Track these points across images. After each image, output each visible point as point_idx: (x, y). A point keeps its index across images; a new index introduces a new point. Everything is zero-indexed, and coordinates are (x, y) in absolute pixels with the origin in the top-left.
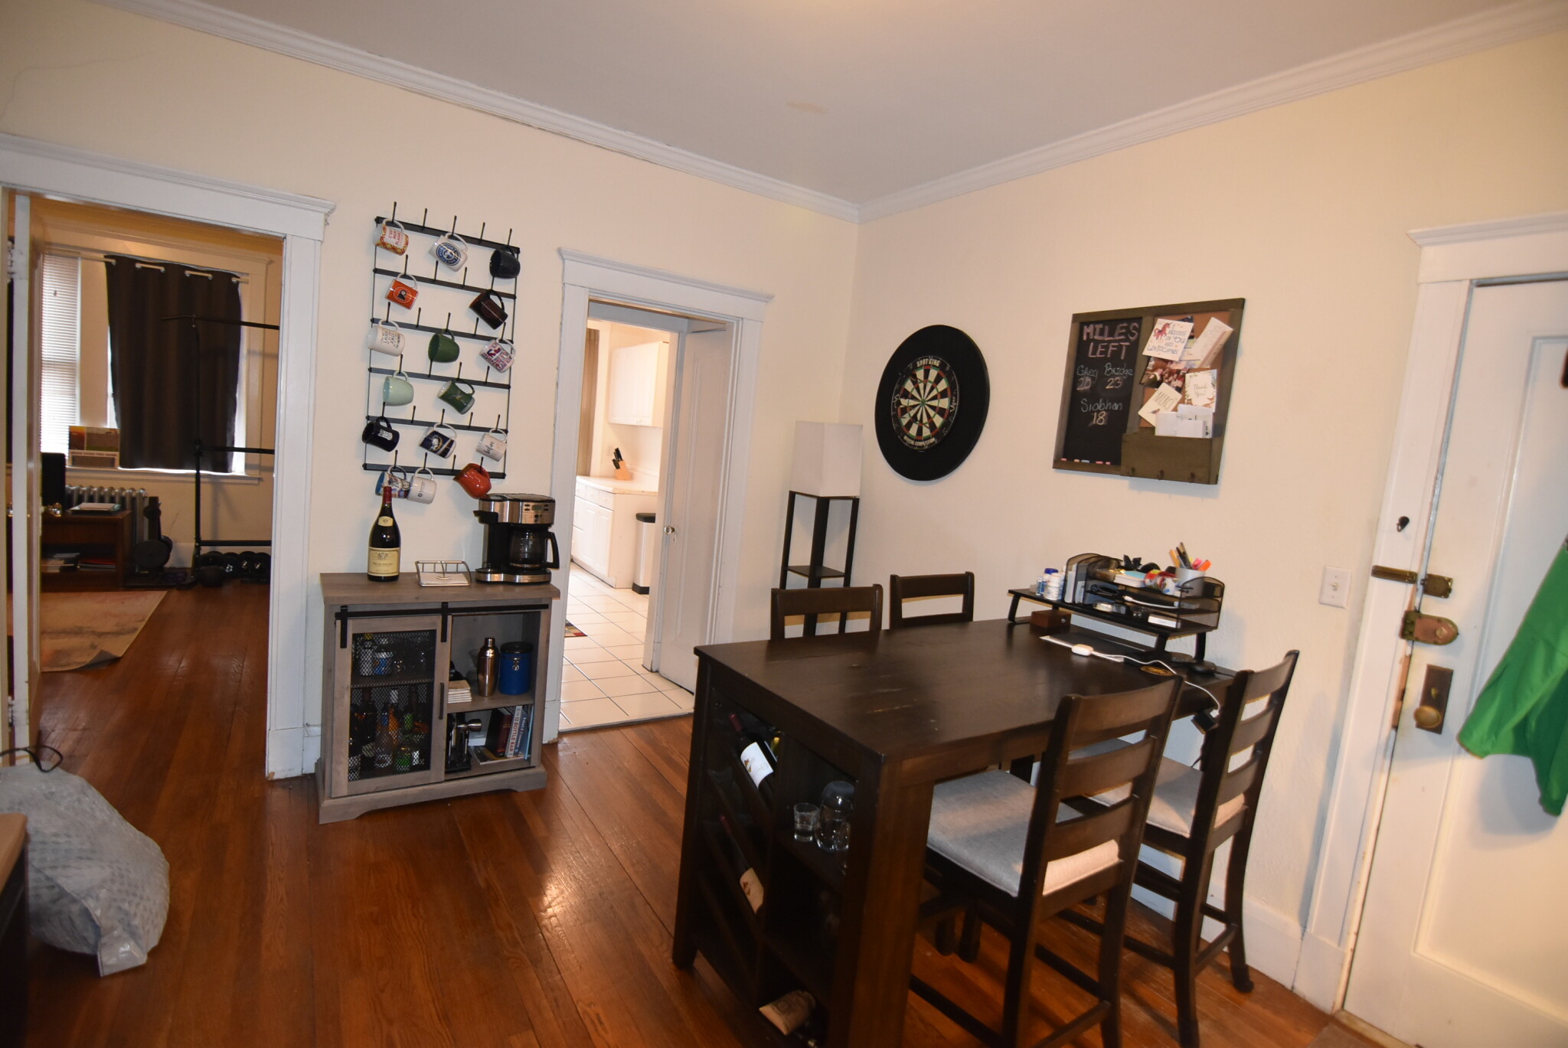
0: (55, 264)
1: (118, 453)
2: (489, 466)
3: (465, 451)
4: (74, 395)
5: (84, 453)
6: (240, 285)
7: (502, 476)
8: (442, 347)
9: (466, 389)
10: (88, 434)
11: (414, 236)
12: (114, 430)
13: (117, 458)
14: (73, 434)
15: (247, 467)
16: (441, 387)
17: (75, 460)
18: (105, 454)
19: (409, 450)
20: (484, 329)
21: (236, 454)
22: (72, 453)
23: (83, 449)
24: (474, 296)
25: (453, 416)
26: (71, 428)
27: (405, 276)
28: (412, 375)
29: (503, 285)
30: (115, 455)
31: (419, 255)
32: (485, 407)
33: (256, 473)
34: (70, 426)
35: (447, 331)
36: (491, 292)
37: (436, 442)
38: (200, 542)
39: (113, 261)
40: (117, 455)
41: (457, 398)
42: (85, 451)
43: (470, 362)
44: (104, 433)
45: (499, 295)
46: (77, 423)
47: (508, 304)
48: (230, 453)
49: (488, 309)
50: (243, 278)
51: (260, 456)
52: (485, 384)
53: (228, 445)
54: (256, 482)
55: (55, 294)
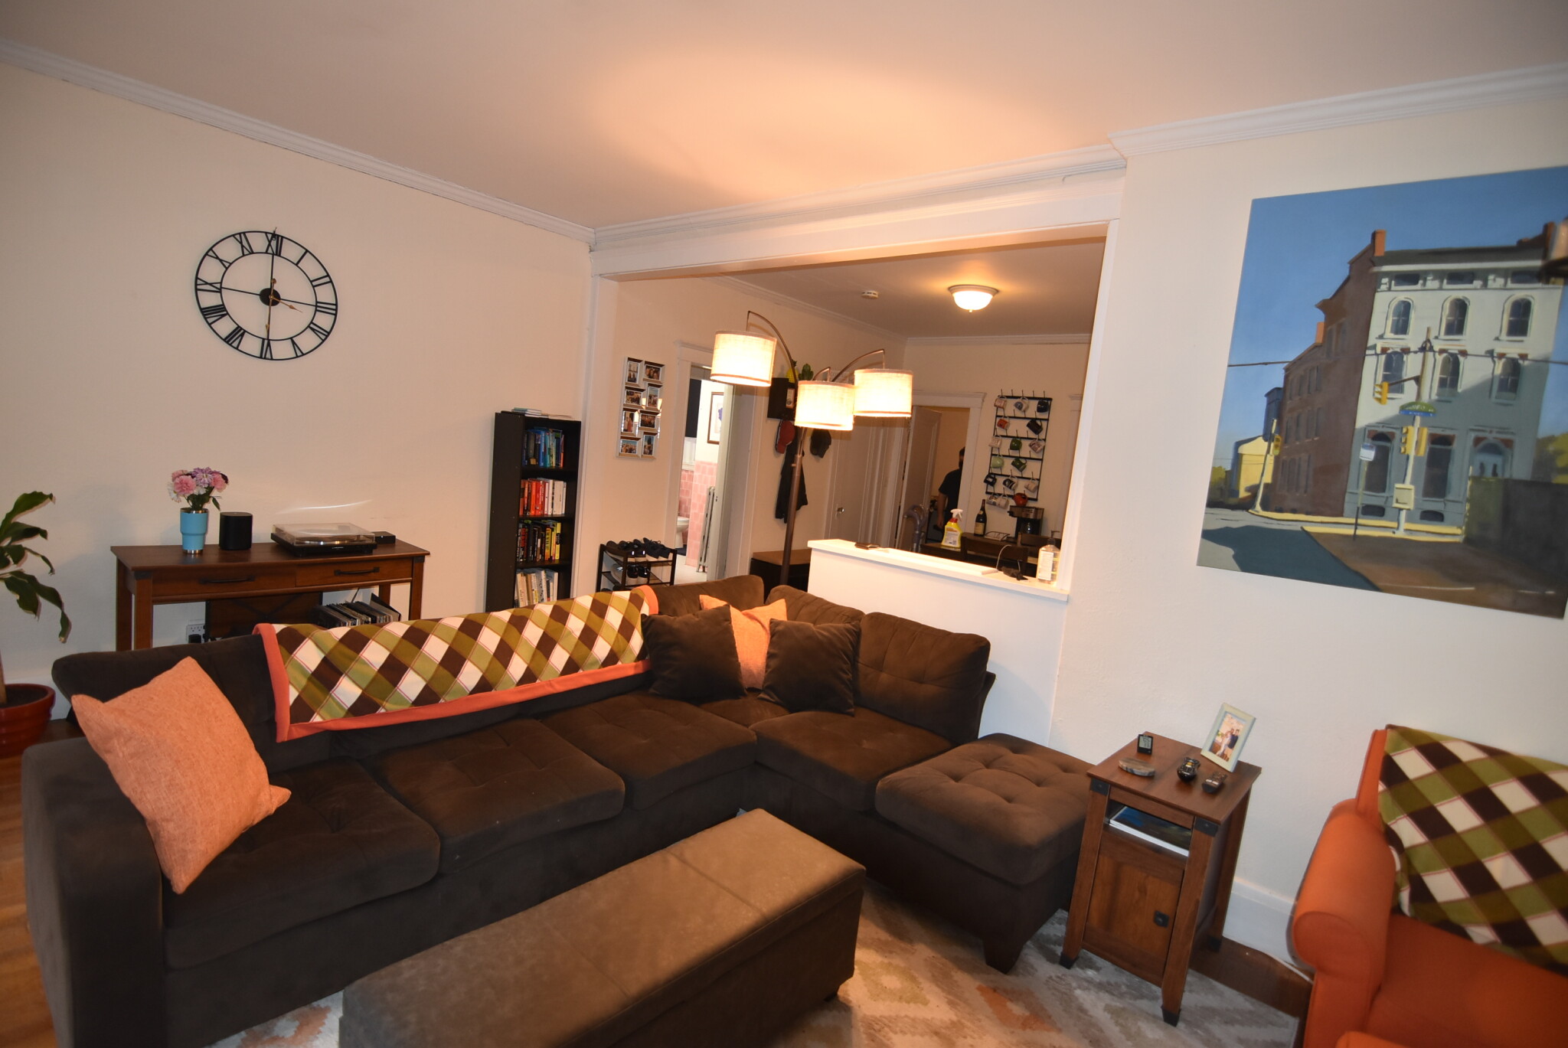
2: (1029, 495)
3: (1021, 487)
7: (1036, 500)
8: (1016, 443)
9: (1023, 461)
11: (1009, 400)
16: (1012, 460)
19: (999, 488)
20: (1032, 435)
24: (1028, 421)
25: (1016, 473)
27: (1005, 417)
28: (1004, 456)
29: (1044, 416)
31: (1010, 409)
32: (1032, 469)
35: (1018, 437)
36: (1037, 419)
37: (1009, 483)
41: (1019, 463)
43: (1025, 451)
45: (1041, 420)
47: (1044, 424)
49: (1034, 426)
52: (1030, 459)
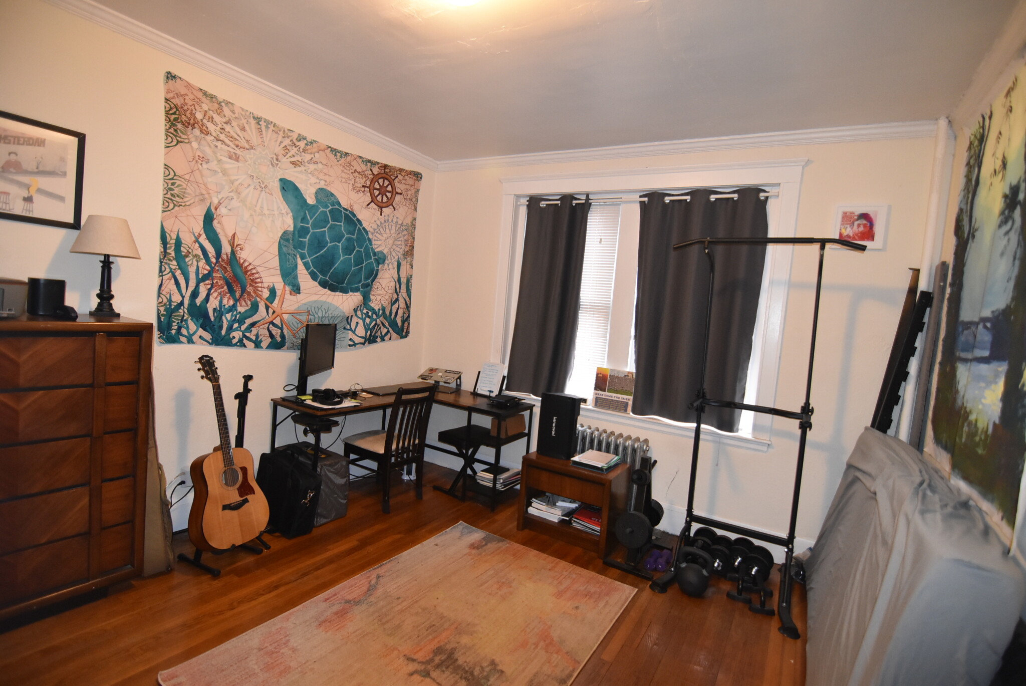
0: (603, 213)
1: (631, 398)
4: (606, 337)
5: (605, 395)
6: (770, 202)
10: (612, 377)
12: (631, 373)
13: (630, 403)
14: (599, 375)
15: (756, 428)
17: (598, 402)
18: (621, 397)
21: (745, 412)
22: (596, 394)
23: (604, 391)
26: (598, 369)
30: (629, 400)
33: (765, 438)
34: (598, 368)
38: (691, 517)
39: (646, 199)
40: (630, 398)
42: (606, 393)
44: (623, 376)
46: (605, 365)
48: (737, 411)
50: (772, 191)
51: (773, 418)
53: (737, 400)
54: (765, 449)
55: (600, 242)
